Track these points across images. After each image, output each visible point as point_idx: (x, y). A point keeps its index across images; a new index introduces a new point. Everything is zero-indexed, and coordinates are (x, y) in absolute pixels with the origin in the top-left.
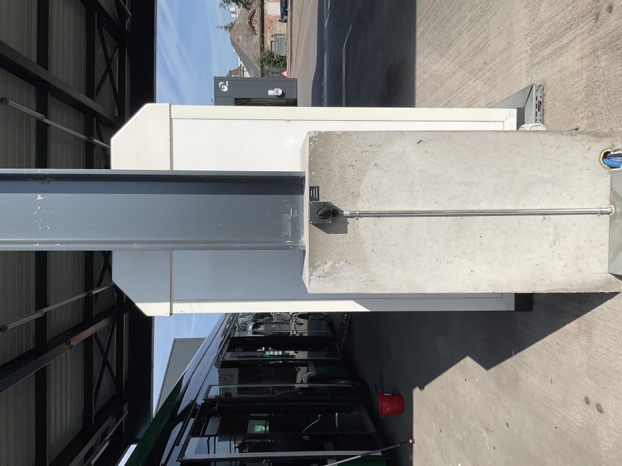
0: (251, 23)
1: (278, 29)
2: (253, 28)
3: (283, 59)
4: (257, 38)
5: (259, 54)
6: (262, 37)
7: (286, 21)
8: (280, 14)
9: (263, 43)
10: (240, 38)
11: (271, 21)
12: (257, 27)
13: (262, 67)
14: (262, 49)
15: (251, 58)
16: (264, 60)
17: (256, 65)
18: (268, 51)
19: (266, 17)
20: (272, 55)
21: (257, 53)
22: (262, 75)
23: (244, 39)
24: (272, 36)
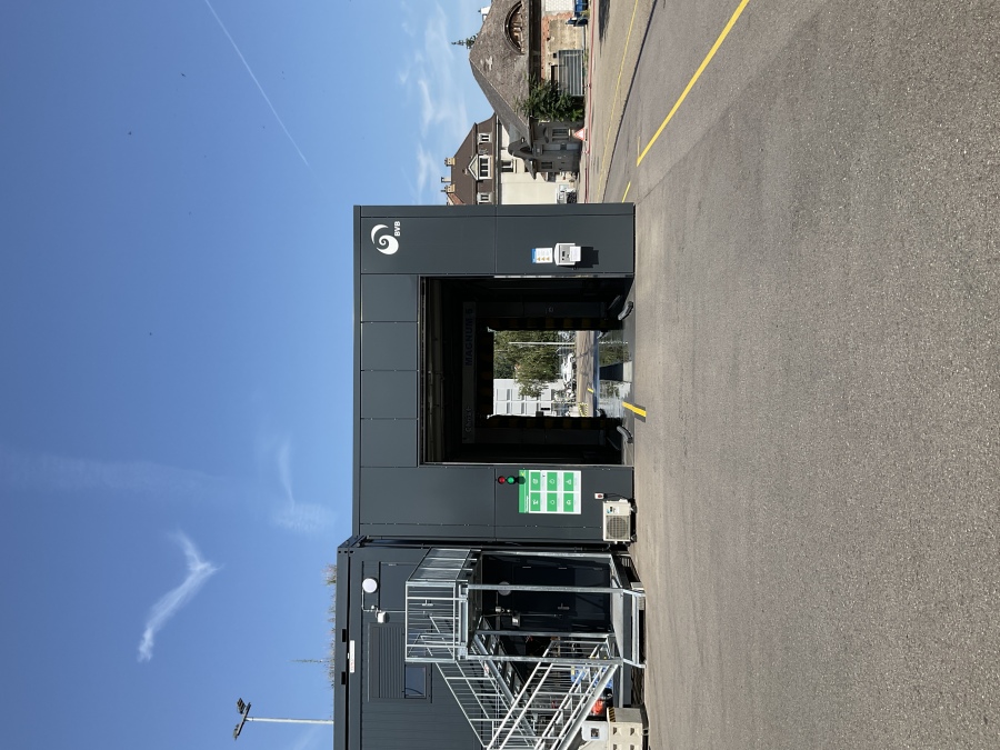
0: (510, 30)
1: (567, 40)
2: (515, 41)
3: (578, 103)
4: (522, 62)
5: (526, 96)
6: (535, 58)
7: (584, 21)
8: (572, 5)
9: (535, 70)
10: (490, 62)
11: (553, 25)
12: (523, 37)
13: (533, 120)
14: (534, 83)
15: (511, 103)
16: (538, 106)
17: (520, 116)
18: (547, 87)
20: (553, 94)
21: (523, 92)
22: (534, 137)
23: (498, 64)
24: (555, 55)
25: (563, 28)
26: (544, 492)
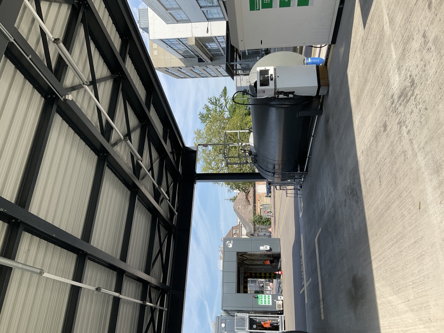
0: (247, 198)
1: (265, 201)
2: (249, 201)
3: (268, 220)
4: (251, 207)
5: (252, 217)
6: (255, 206)
7: (270, 197)
8: (266, 192)
9: (255, 210)
10: (240, 207)
11: (260, 196)
12: (251, 200)
13: (254, 225)
14: (255, 214)
15: (247, 220)
16: (256, 221)
17: (250, 224)
18: (259, 215)
19: (257, 194)
20: (261, 217)
21: (251, 216)
22: (255, 231)
23: (243, 208)
24: (261, 205)
25: (263, 198)
26: (263, 300)
